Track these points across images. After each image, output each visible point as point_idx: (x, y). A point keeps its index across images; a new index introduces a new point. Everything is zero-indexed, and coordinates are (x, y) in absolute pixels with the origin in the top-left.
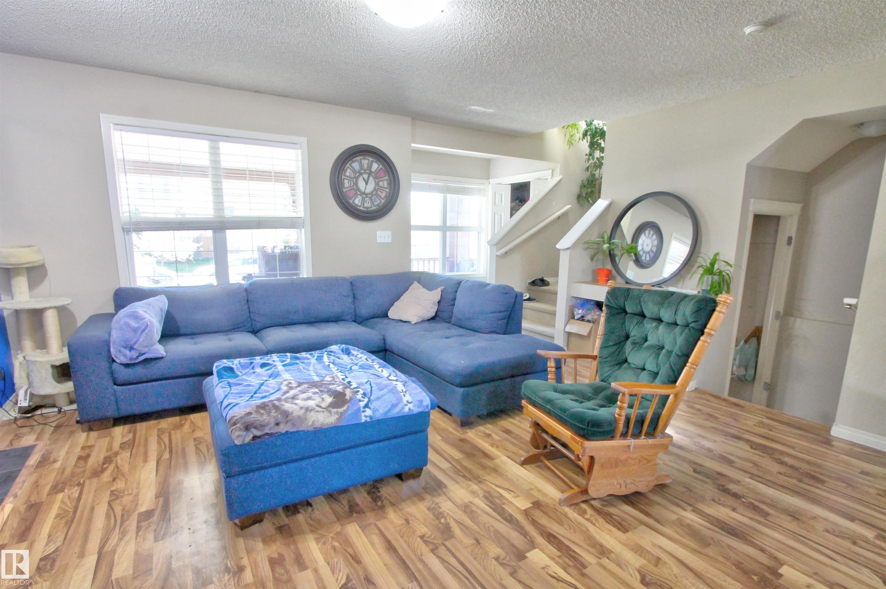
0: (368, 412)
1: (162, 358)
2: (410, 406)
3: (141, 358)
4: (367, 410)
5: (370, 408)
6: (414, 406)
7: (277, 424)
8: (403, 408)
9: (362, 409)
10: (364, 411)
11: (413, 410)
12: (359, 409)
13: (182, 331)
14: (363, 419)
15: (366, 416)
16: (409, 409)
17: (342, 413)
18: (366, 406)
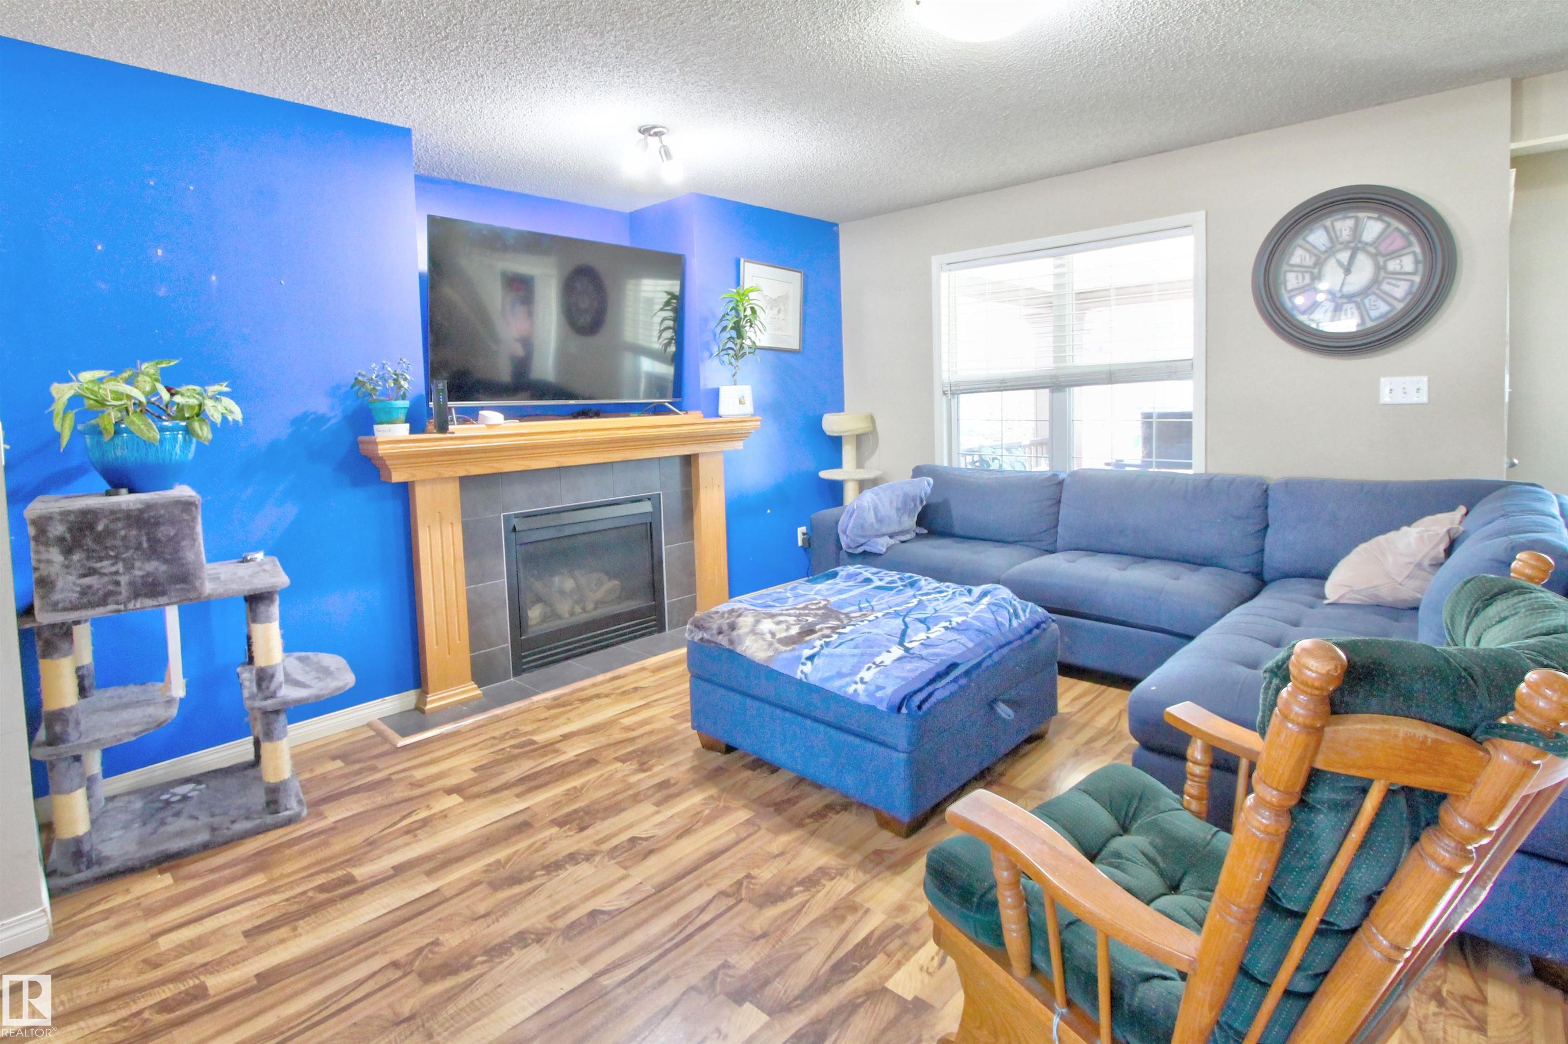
0: (808, 668)
1: (880, 555)
2: (860, 687)
3: (860, 550)
4: (809, 663)
5: (812, 663)
6: (865, 690)
7: (720, 633)
8: (848, 685)
9: (803, 660)
10: (804, 664)
11: (858, 695)
12: (800, 657)
13: (957, 530)
14: (799, 675)
15: (802, 672)
16: (855, 691)
17: (780, 652)
18: (811, 658)
